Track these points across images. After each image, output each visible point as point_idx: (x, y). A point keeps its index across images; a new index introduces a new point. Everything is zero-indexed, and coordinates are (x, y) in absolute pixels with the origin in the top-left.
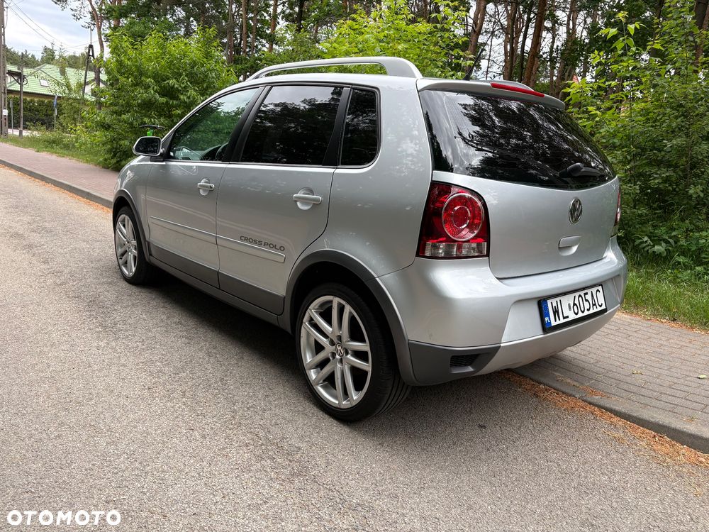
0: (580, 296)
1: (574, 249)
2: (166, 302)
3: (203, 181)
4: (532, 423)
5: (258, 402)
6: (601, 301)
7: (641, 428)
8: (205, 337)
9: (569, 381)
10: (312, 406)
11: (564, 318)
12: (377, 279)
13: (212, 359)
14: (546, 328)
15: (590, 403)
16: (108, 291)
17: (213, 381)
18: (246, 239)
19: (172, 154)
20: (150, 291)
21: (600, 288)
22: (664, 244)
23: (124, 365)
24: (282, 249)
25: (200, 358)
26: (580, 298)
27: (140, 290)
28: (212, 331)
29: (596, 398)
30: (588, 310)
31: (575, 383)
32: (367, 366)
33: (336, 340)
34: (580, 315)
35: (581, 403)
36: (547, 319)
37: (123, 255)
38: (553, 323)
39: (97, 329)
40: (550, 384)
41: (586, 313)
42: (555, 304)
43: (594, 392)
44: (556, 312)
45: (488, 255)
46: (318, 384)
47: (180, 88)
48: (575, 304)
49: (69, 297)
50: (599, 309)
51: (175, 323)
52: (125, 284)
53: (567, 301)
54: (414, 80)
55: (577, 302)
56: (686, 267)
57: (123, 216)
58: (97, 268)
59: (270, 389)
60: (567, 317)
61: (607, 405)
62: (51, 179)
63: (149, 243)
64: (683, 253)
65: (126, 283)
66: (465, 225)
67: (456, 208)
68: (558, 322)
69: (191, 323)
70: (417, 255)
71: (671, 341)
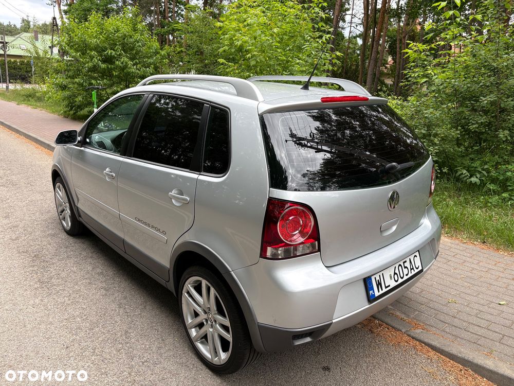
0: (400, 265)
1: (394, 228)
2: (94, 252)
3: (107, 169)
4: (365, 362)
5: (152, 355)
6: (418, 263)
7: (452, 361)
8: (119, 287)
9: (398, 314)
10: (193, 356)
11: (386, 287)
12: (232, 272)
13: (122, 311)
14: (371, 299)
15: (413, 338)
16: (50, 244)
17: (119, 334)
18: (139, 220)
19: (88, 140)
20: (83, 241)
21: (417, 254)
22: (478, 176)
23: (51, 323)
24: (164, 233)
25: (112, 310)
26: (400, 267)
27: (75, 240)
28: (125, 280)
29: (417, 332)
30: (407, 275)
31: (403, 316)
32: (229, 337)
33: (207, 311)
34: (400, 281)
35: (406, 338)
36: (371, 292)
37: (62, 211)
38: (377, 294)
39: (36, 286)
40: (383, 318)
41: (406, 278)
42: (378, 278)
43: (416, 326)
44: (379, 284)
45: (319, 250)
46: (197, 341)
47: (116, 56)
48: (395, 273)
49: (19, 252)
50: (416, 271)
51: (98, 274)
52: (64, 235)
53: (388, 273)
54: (257, 103)
55: (397, 271)
56: (495, 193)
57: (58, 184)
58: (46, 220)
59: (163, 340)
60: (389, 286)
61: (426, 340)
62: (22, 132)
63: (77, 207)
64: (494, 181)
65: (66, 234)
66: (297, 231)
67: (291, 218)
68: (381, 292)
69: (110, 272)
70: (261, 256)
71: (481, 264)
